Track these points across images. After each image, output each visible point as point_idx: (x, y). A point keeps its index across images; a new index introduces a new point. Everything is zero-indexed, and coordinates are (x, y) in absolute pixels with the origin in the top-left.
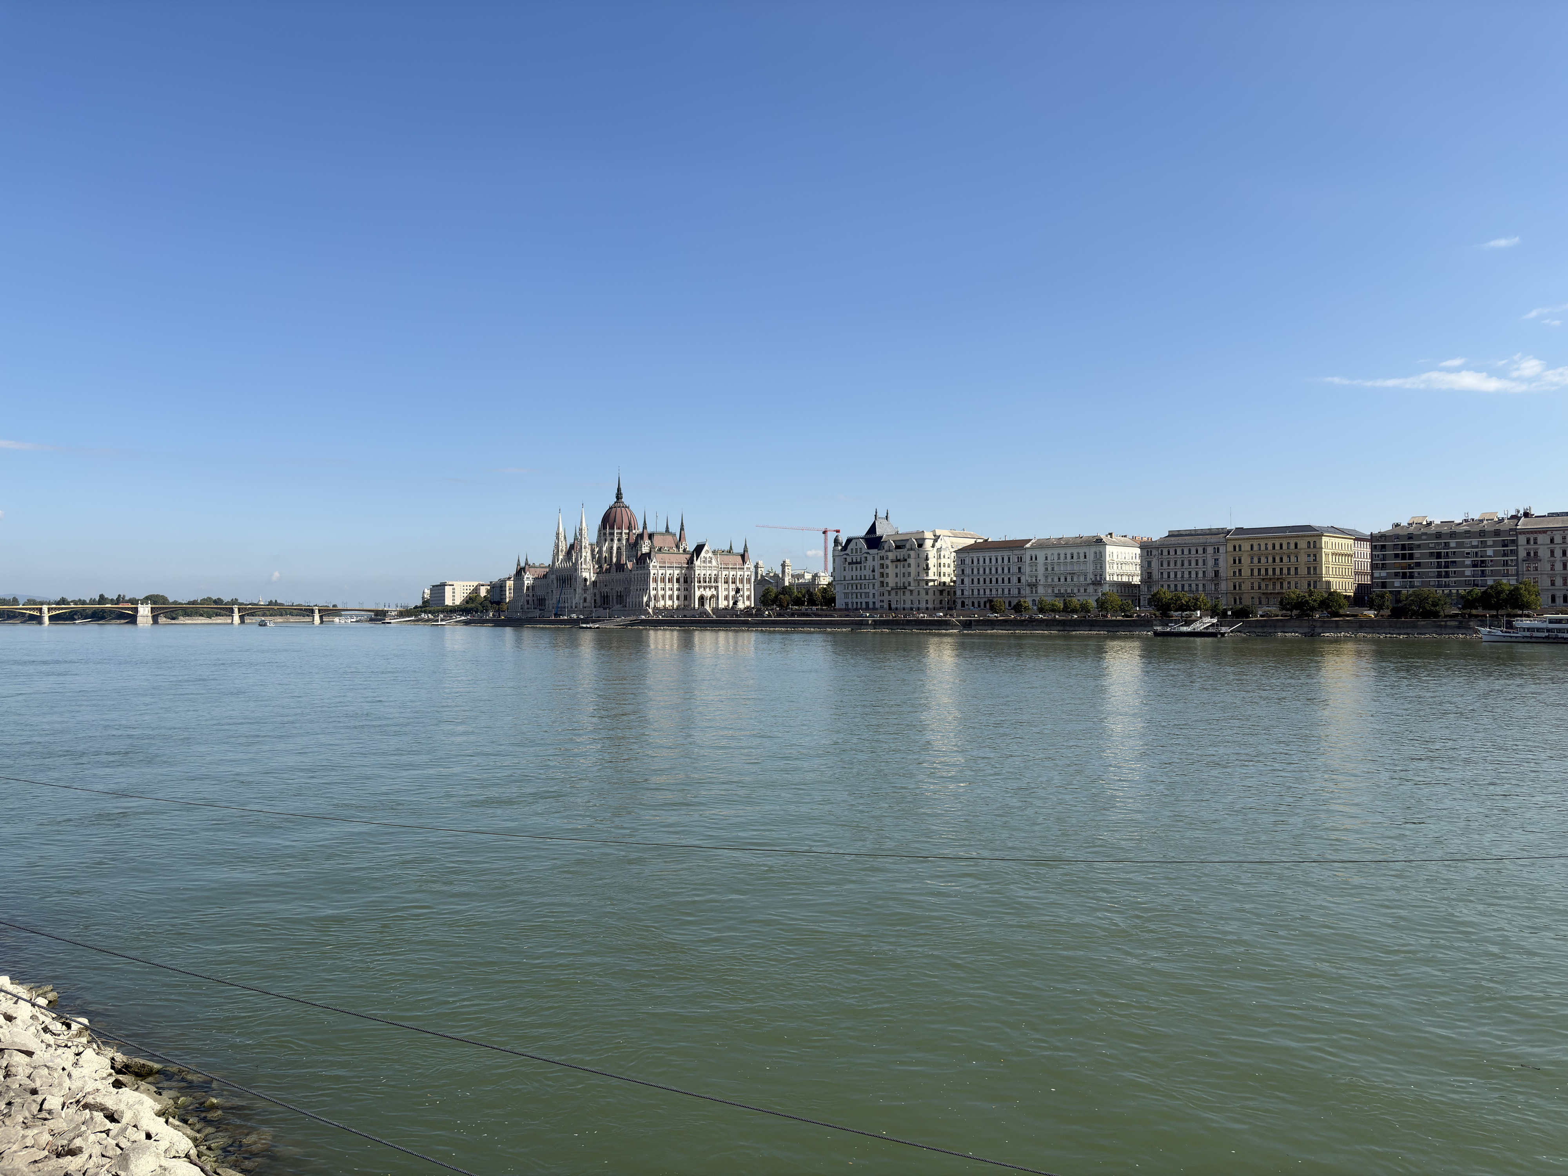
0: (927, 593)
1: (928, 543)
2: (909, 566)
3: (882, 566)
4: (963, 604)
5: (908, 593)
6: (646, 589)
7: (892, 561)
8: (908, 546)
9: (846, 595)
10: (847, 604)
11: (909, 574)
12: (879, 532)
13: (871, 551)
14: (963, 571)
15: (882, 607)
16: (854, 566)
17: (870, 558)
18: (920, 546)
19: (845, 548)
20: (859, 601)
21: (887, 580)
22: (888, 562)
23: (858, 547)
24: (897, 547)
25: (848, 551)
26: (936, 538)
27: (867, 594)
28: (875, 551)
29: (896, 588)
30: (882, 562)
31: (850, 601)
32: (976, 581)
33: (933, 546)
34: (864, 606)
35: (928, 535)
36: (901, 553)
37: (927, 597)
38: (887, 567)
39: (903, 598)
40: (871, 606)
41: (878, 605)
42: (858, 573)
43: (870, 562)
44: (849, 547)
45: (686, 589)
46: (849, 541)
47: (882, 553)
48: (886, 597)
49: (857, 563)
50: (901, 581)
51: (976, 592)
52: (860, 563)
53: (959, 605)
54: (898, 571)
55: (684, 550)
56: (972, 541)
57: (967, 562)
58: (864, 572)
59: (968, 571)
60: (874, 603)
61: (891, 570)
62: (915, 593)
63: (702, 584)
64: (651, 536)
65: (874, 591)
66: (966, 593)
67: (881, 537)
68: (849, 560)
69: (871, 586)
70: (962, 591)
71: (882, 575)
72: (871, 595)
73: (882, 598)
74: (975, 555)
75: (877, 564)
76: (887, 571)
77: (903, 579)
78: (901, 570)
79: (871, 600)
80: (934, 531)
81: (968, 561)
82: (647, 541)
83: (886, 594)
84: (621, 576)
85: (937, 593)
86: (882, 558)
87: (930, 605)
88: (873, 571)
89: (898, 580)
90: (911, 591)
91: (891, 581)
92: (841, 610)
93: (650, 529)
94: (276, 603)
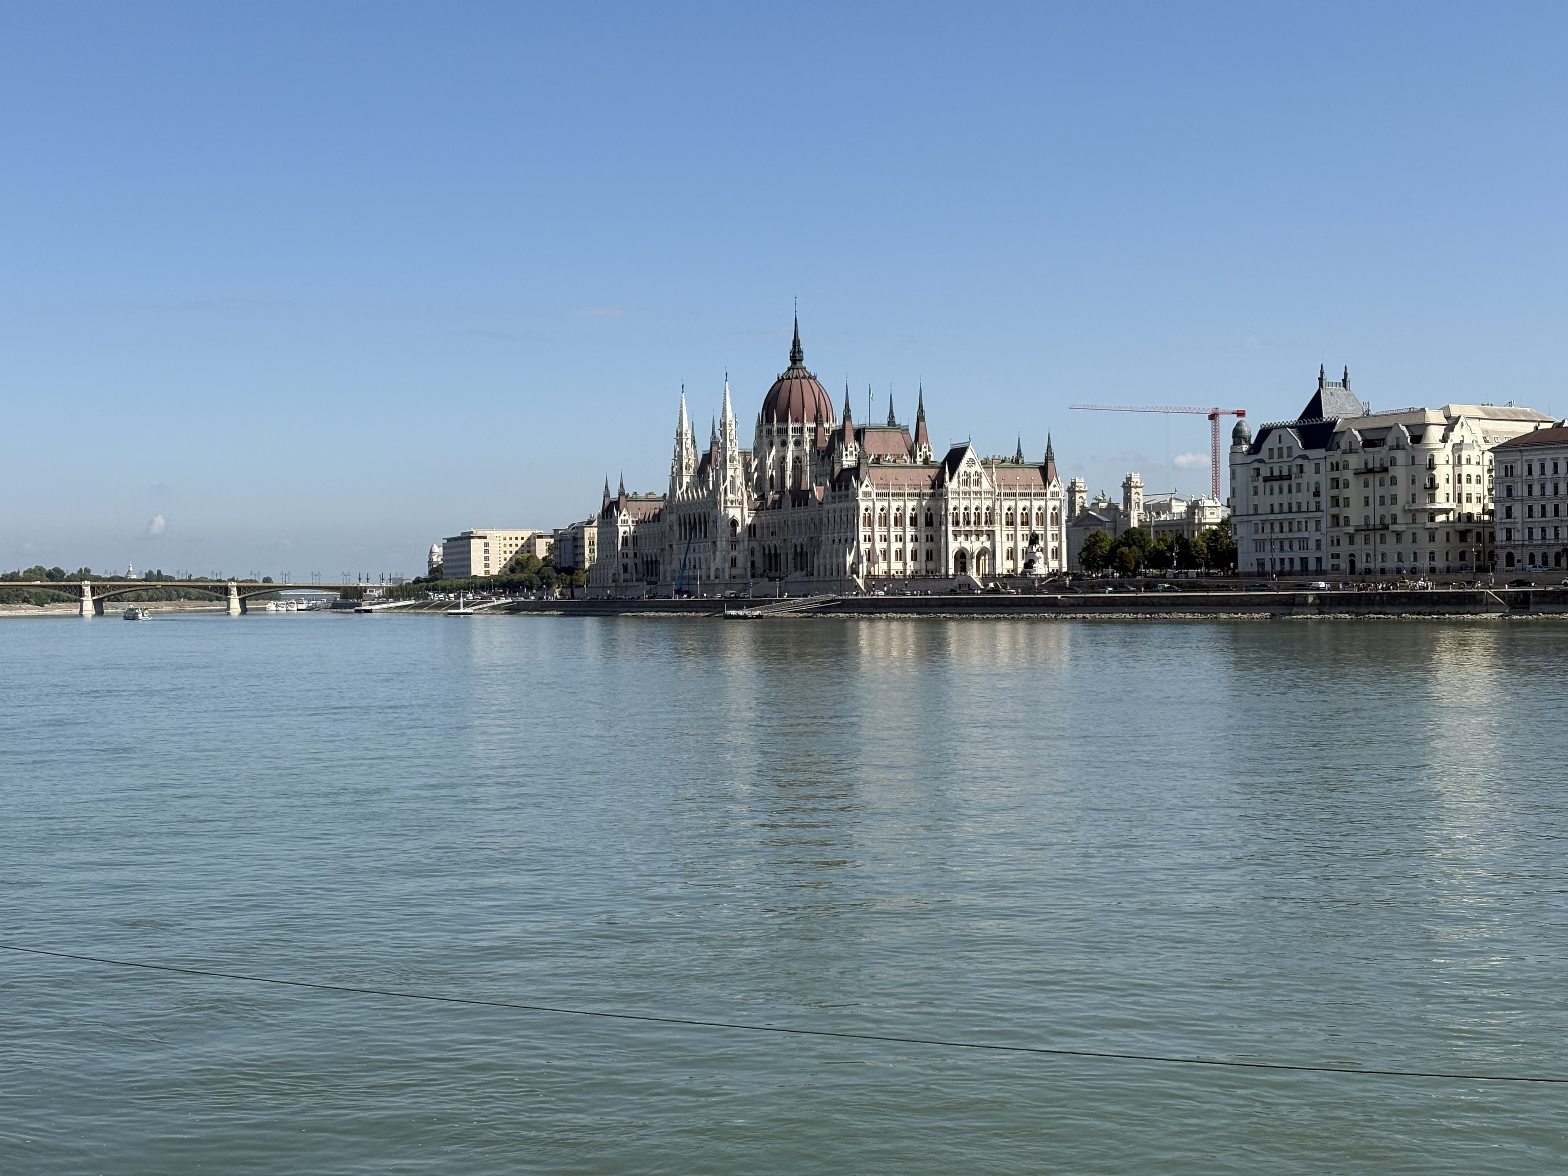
0: (1432, 538)
1: (1435, 434)
2: (1394, 481)
3: (1335, 483)
4: (1510, 559)
5: (1391, 539)
6: (851, 540)
7: (1357, 473)
8: (1390, 440)
9: (1259, 545)
10: (1261, 563)
11: (1394, 499)
12: (1327, 413)
13: (1311, 453)
14: (1509, 490)
15: (1336, 568)
16: (1276, 485)
17: (1309, 467)
18: (1417, 439)
19: (1256, 448)
20: (1286, 556)
21: (1346, 512)
22: (1349, 475)
23: (1284, 445)
24: (1367, 443)
25: (1264, 454)
26: (1451, 423)
27: (1304, 543)
28: (1320, 453)
29: (1367, 529)
30: (1335, 474)
31: (1266, 556)
32: (1537, 510)
33: (1444, 440)
34: (1297, 566)
35: (1434, 416)
36: (1375, 456)
37: (1432, 547)
38: (1347, 485)
39: (1381, 548)
40: (1312, 566)
41: (1326, 565)
42: (1285, 499)
43: (1309, 477)
44: (1266, 446)
45: (930, 539)
46: (1265, 433)
47: (1336, 456)
48: (1345, 549)
49: (1281, 478)
50: (1376, 513)
51: (1537, 534)
52: (1289, 477)
53: (1502, 563)
54: (1369, 492)
55: (926, 460)
56: (1529, 428)
57: (1517, 471)
58: (1297, 497)
59: (1520, 490)
60: (1319, 560)
61: (1355, 492)
62: (1407, 538)
63: (962, 527)
64: (859, 434)
65: (1317, 536)
66: (1516, 536)
67: (1334, 424)
68: (1265, 472)
69: (1312, 525)
70: (1509, 531)
71: (1335, 501)
72: (1312, 544)
73: (1335, 550)
74: (1535, 457)
75: (1324, 478)
76: (1346, 493)
77: (1380, 511)
78: (1375, 490)
79: (1311, 555)
80: (1446, 409)
81: (1520, 469)
82: (852, 444)
83: (1345, 541)
84: (802, 513)
85: (1454, 537)
86: (1335, 467)
87: (1440, 563)
88: (1317, 494)
89: (1369, 511)
90: (1399, 535)
91: (1355, 514)
92: (1248, 575)
93: (857, 421)
94: (159, 577)
